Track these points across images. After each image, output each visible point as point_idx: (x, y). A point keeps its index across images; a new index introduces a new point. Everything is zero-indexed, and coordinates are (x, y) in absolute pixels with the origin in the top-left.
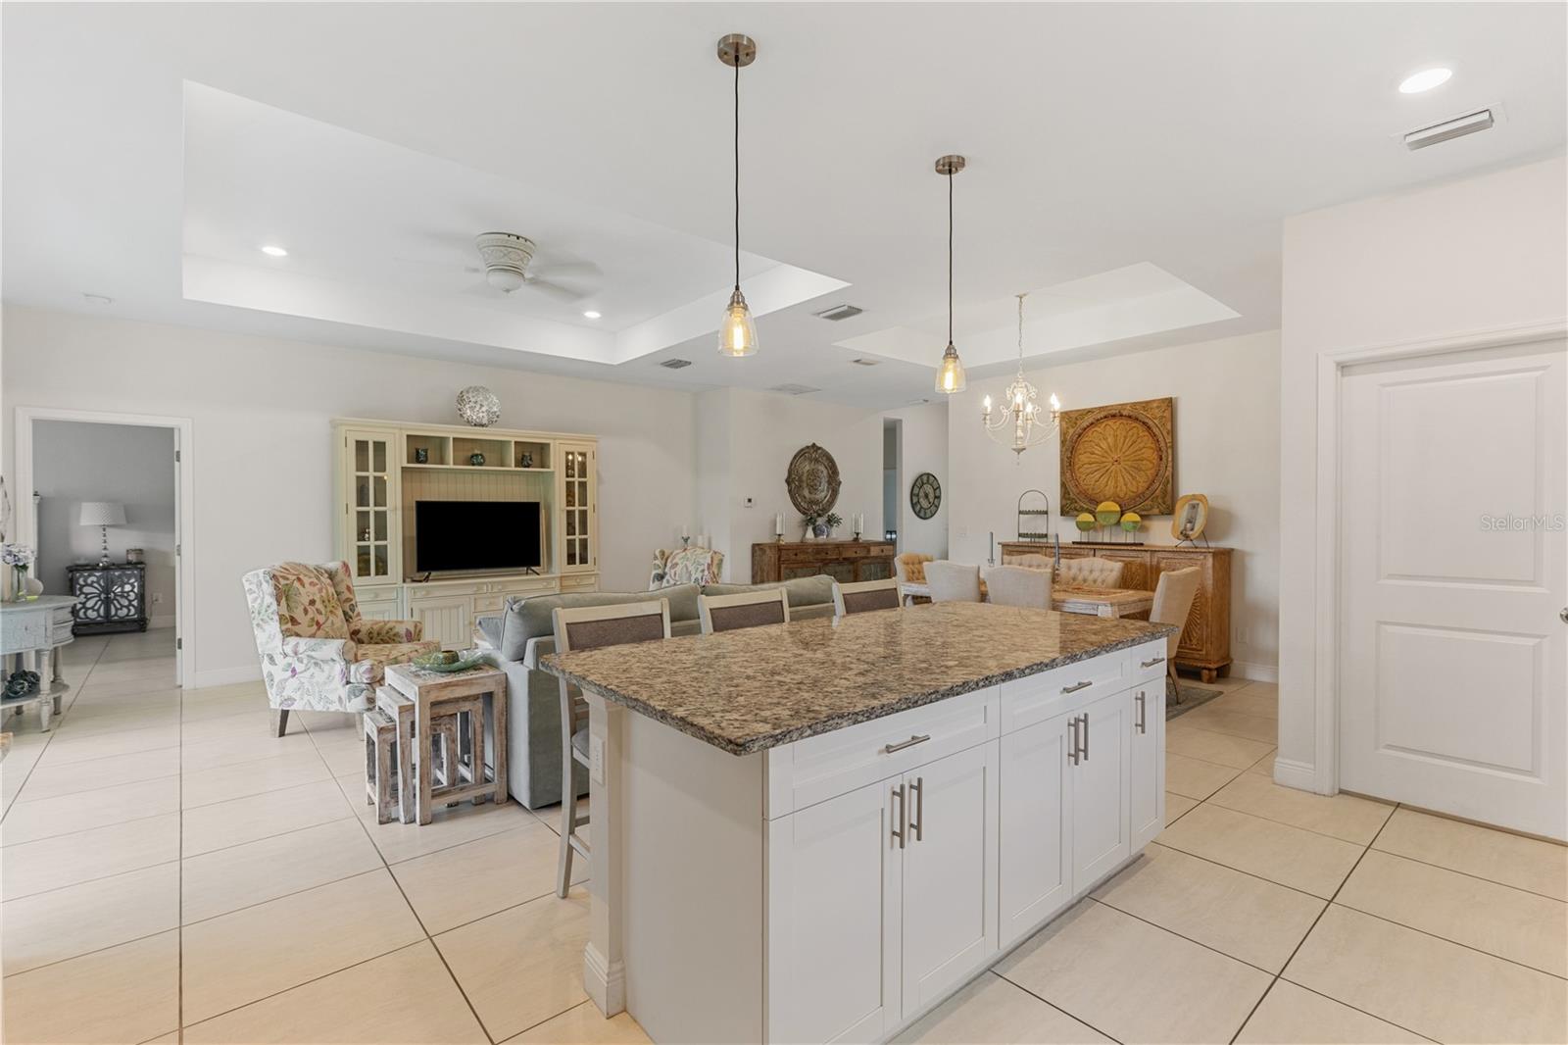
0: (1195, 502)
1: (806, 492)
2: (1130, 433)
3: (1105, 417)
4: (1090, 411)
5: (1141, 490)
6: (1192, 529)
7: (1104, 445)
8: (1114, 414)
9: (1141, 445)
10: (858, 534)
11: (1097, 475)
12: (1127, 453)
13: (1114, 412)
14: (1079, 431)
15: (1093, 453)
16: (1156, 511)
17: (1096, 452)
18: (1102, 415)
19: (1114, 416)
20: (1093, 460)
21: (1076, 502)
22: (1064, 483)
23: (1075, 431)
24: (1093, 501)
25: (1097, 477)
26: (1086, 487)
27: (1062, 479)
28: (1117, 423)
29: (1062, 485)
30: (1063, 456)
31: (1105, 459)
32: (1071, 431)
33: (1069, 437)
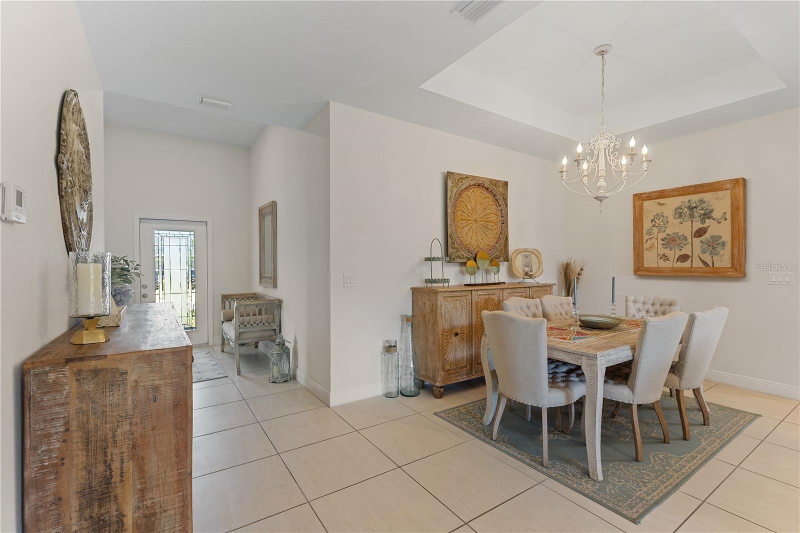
0: (528, 254)
1: (77, 203)
2: (484, 201)
3: (475, 185)
4: (467, 177)
5: (492, 244)
6: (531, 271)
7: (469, 206)
8: (479, 184)
9: (490, 211)
11: (466, 230)
12: (481, 216)
13: (481, 182)
14: (459, 191)
15: (463, 212)
16: (502, 259)
17: (465, 211)
18: (473, 183)
19: (479, 185)
20: (464, 218)
21: (459, 251)
22: (451, 235)
23: (457, 191)
24: (468, 251)
25: (466, 231)
26: (462, 239)
27: (449, 230)
28: (478, 192)
29: (449, 236)
30: (449, 211)
31: (469, 218)
32: (455, 190)
33: (453, 195)
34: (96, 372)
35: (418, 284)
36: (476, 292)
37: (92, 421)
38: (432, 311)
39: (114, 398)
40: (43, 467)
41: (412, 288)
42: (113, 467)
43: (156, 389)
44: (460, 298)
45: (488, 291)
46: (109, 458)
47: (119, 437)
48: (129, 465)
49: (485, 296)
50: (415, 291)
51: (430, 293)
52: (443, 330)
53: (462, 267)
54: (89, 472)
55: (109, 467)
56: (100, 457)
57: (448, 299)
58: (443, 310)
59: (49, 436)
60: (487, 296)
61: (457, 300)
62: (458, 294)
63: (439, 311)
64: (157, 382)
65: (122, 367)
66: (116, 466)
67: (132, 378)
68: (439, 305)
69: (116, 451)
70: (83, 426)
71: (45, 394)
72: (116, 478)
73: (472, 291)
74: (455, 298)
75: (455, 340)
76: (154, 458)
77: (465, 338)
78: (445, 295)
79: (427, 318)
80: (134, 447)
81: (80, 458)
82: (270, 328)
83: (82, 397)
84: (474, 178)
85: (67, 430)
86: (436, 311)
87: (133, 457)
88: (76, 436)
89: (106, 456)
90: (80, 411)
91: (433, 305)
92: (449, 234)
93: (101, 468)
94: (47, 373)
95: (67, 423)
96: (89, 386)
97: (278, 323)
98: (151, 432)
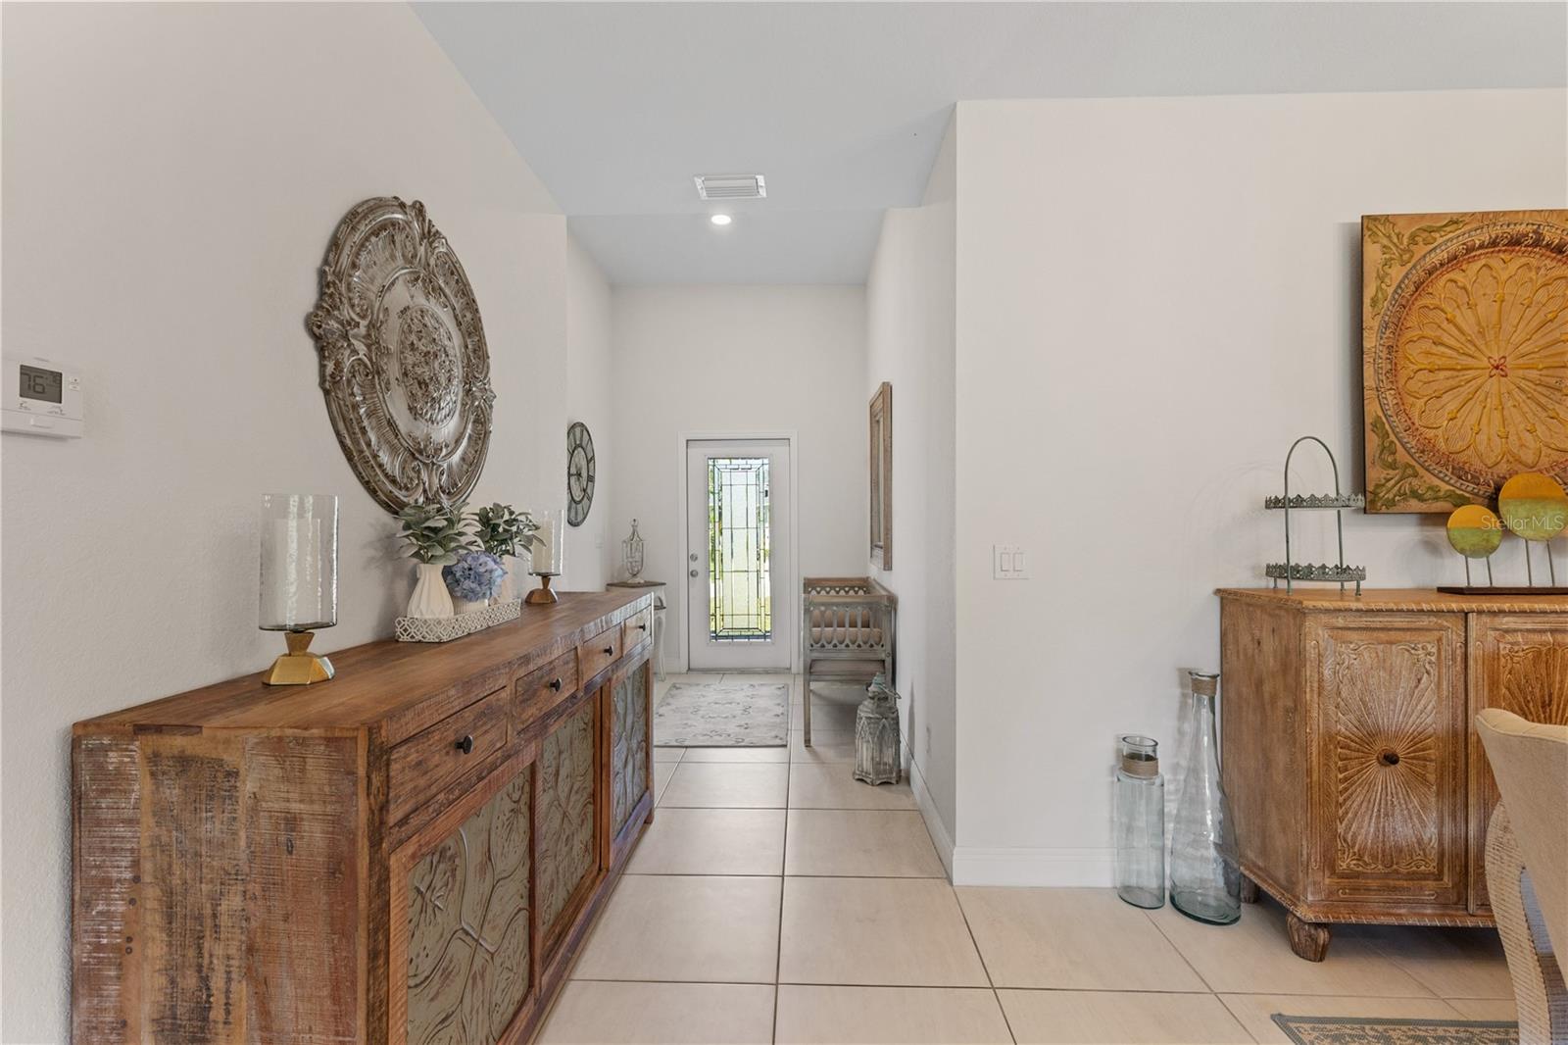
1: (396, 405)
2: (1541, 295)
3: (1494, 243)
4: (1455, 221)
7: (1466, 320)
8: (1515, 239)
10: (546, 578)
11: (1451, 403)
12: (1524, 349)
13: (1519, 230)
14: (1418, 276)
15: (1437, 343)
17: (1446, 339)
18: (1482, 238)
19: (1515, 242)
20: (1439, 362)
21: (1416, 475)
22: (1377, 424)
23: (1406, 276)
24: (1460, 472)
25: (1452, 406)
26: (1430, 433)
27: (1372, 409)
28: (1510, 266)
29: (1368, 427)
30: (1369, 343)
31: (1470, 362)
32: (1397, 273)
33: (1390, 291)
34: (184, 762)
35: (1245, 578)
36: (1485, 619)
37: (177, 870)
38: (1285, 668)
39: (212, 828)
40: (99, 947)
41: (1218, 591)
42: (212, 984)
43: (292, 822)
44: (1408, 636)
45: (1552, 618)
46: (206, 962)
47: (224, 921)
48: (241, 990)
49: (1536, 637)
50: (1228, 598)
51: (1277, 612)
52: (1330, 738)
53: (1425, 528)
54: (173, 982)
55: (205, 981)
56: (191, 953)
57: (1354, 636)
58: (1327, 673)
59: (107, 883)
60: (1549, 637)
61: (1391, 643)
62: (1399, 621)
63: (1309, 672)
64: (295, 807)
65: (230, 758)
66: (217, 982)
67: (248, 786)
68: (1311, 654)
69: (219, 950)
70: (163, 875)
71: (104, 792)
72: (217, 1014)
73: (1466, 614)
74: (1382, 636)
75: (1380, 774)
76: (289, 988)
77: (1432, 778)
78: (1340, 622)
79: (1267, 688)
80: (251, 950)
81: (155, 948)
82: (871, 656)
83: (161, 812)
84: (1486, 218)
85: (137, 879)
86: (1298, 672)
87: (249, 973)
88: (151, 894)
89: (200, 955)
90: (158, 844)
91: (1287, 651)
92: (1368, 421)
93: (190, 981)
94: (106, 750)
95: (136, 864)
96: (172, 793)
97: (888, 648)
98: (281, 925)
